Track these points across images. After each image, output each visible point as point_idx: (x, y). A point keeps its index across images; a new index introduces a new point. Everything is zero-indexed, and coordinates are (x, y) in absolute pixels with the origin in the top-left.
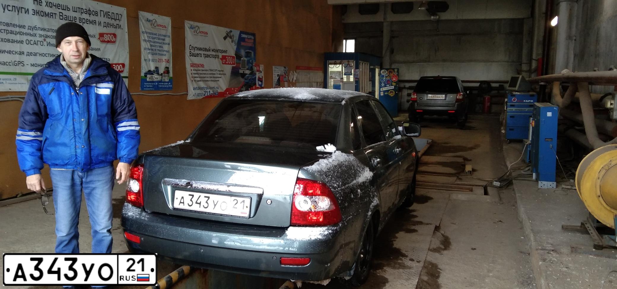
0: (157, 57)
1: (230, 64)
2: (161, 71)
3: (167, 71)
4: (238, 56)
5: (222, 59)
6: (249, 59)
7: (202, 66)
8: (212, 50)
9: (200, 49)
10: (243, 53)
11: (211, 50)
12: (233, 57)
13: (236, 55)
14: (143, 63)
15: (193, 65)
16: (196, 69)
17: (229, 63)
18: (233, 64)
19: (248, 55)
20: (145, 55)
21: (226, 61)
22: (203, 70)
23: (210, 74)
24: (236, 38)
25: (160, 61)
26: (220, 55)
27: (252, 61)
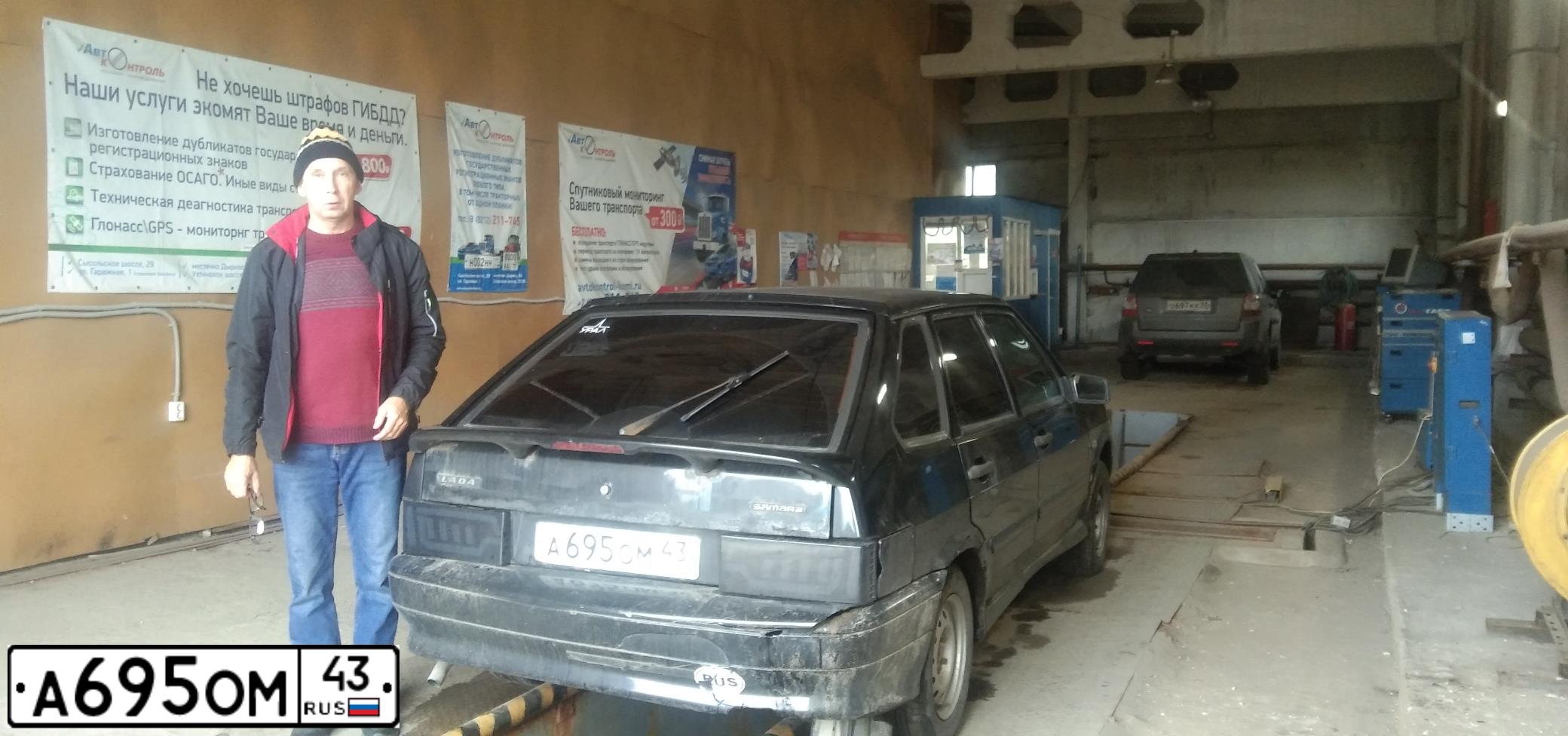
0: (490, 212)
1: (671, 227)
2: (500, 244)
3: (514, 246)
4: (691, 209)
5: (649, 216)
6: (716, 214)
7: (601, 232)
8: (627, 195)
9: (595, 192)
10: (702, 199)
11: (623, 194)
12: (678, 211)
13: (684, 205)
14: (456, 227)
15: (577, 231)
16: (586, 239)
17: (668, 225)
18: (677, 227)
19: (715, 204)
20: (460, 205)
21: (660, 220)
22: (601, 244)
23: (621, 252)
24: (686, 164)
25: (497, 220)
26: (647, 206)
27: (726, 220)
